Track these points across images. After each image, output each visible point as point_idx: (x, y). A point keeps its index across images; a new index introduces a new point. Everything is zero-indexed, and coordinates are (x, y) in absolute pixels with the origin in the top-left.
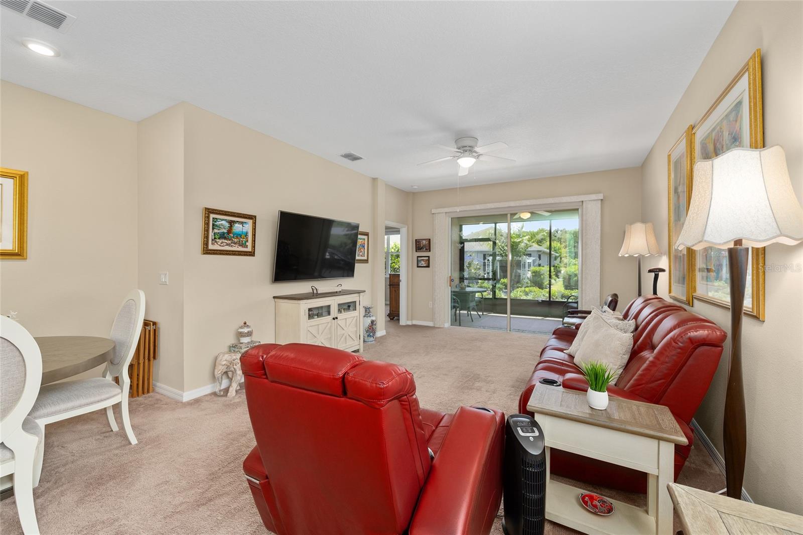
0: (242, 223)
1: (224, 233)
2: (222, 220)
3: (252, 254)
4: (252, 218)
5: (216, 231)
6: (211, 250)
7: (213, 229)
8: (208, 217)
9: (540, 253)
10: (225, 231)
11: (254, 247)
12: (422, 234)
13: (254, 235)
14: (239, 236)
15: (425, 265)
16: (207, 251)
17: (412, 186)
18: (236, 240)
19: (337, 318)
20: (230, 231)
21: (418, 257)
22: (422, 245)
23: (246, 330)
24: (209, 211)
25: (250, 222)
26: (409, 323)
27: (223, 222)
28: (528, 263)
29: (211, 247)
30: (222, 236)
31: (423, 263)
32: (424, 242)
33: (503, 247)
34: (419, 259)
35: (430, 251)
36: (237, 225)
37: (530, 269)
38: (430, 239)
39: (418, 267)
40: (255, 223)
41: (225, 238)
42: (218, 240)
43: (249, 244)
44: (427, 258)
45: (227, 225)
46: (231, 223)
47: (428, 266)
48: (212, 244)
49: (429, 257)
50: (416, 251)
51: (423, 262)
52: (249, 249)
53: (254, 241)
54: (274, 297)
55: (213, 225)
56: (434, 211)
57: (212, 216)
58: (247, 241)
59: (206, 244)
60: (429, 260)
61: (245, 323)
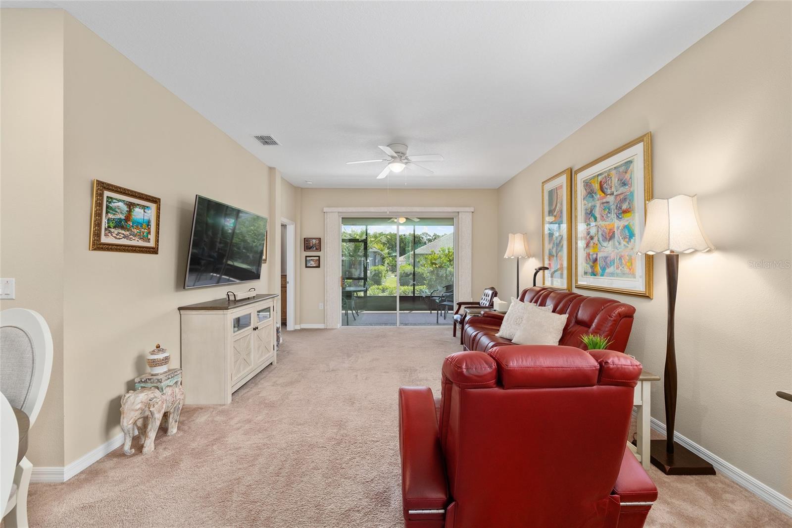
0: (144, 207)
1: (120, 220)
2: (119, 201)
3: (154, 251)
4: (156, 201)
5: (110, 216)
6: (104, 244)
7: (107, 213)
8: (101, 195)
10: (123, 217)
11: (157, 241)
12: (311, 232)
13: (158, 225)
14: (139, 225)
15: (315, 265)
16: (98, 246)
18: (136, 231)
19: (257, 328)
20: (128, 218)
21: (306, 257)
22: (311, 245)
23: (161, 356)
24: (103, 186)
25: (153, 206)
26: (298, 327)
27: (121, 204)
29: (104, 240)
30: (119, 225)
31: (313, 264)
32: (314, 241)
34: (308, 258)
35: (320, 251)
36: (137, 210)
38: (320, 239)
39: (306, 267)
40: (159, 209)
41: (122, 228)
42: (112, 230)
43: (152, 237)
44: (318, 258)
45: (125, 208)
46: (131, 206)
47: (319, 267)
48: (106, 235)
49: (319, 257)
50: (305, 251)
51: (312, 262)
52: (152, 244)
53: (158, 233)
54: (180, 309)
55: (107, 207)
56: (325, 210)
57: (107, 194)
58: (149, 233)
59: (97, 235)
60: (319, 260)
61: (158, 347)
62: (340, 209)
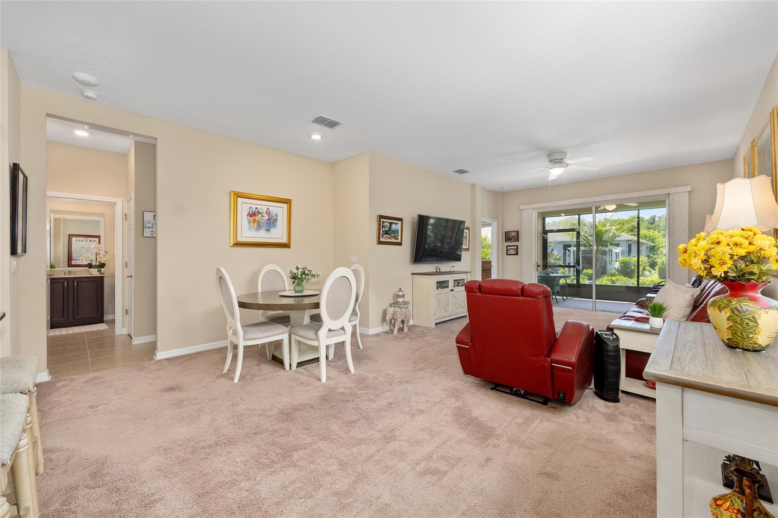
0: (396, 224)
1: (387, 230)
2: (386, 222)
3: (400, 244)
4: (401, 220)
5: (383, 229)
6: (381, 242)
8: (380, 221)
9: (630, 243)
11: (402, 239)
12: (511, 227)
13: (402, 231)
14: (394, 232)
15: (514, 253)
16: (380, 243)
17: (503, 188)
18: (393, 235)
19: (453, 290)
20: (390, 230)
21: (507, 246)
22: (511, 237)
23: (401, 293)
24: (381, 217)
25: (400, 222)
27: (387, 224)
28: (616, 253)
29: (382, 240)
30: (386, 233)
31: (512, 252)
32: (513, 233)
33: (586, 237)
34: (508, 248)
35: (518, 241)
36: (393, 225)
37: (617, 260)
38: (518, 231)
39: (507, 254)
40: (402, 223)
41: (388, 234)
42: (384, 235)
43: (399, 237)
44: (516, 247)
45: (389, 225)
46: (391, 224)
47: (517, 254)
48: (382, 238)
49: (517, 246)
50: (506, 241)
51: (511, 251)
52: (399, 241)
53: (402, 235)
54: (412, 274)
55: (382, 225)
56: (522, 207)
57: (382, 220)
58: (398, 236)
59: (379, 238)
60: (517, 249)
61: (400, 289)
62: (534, 206)
